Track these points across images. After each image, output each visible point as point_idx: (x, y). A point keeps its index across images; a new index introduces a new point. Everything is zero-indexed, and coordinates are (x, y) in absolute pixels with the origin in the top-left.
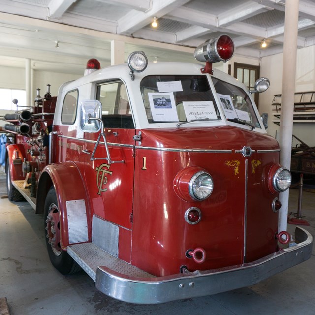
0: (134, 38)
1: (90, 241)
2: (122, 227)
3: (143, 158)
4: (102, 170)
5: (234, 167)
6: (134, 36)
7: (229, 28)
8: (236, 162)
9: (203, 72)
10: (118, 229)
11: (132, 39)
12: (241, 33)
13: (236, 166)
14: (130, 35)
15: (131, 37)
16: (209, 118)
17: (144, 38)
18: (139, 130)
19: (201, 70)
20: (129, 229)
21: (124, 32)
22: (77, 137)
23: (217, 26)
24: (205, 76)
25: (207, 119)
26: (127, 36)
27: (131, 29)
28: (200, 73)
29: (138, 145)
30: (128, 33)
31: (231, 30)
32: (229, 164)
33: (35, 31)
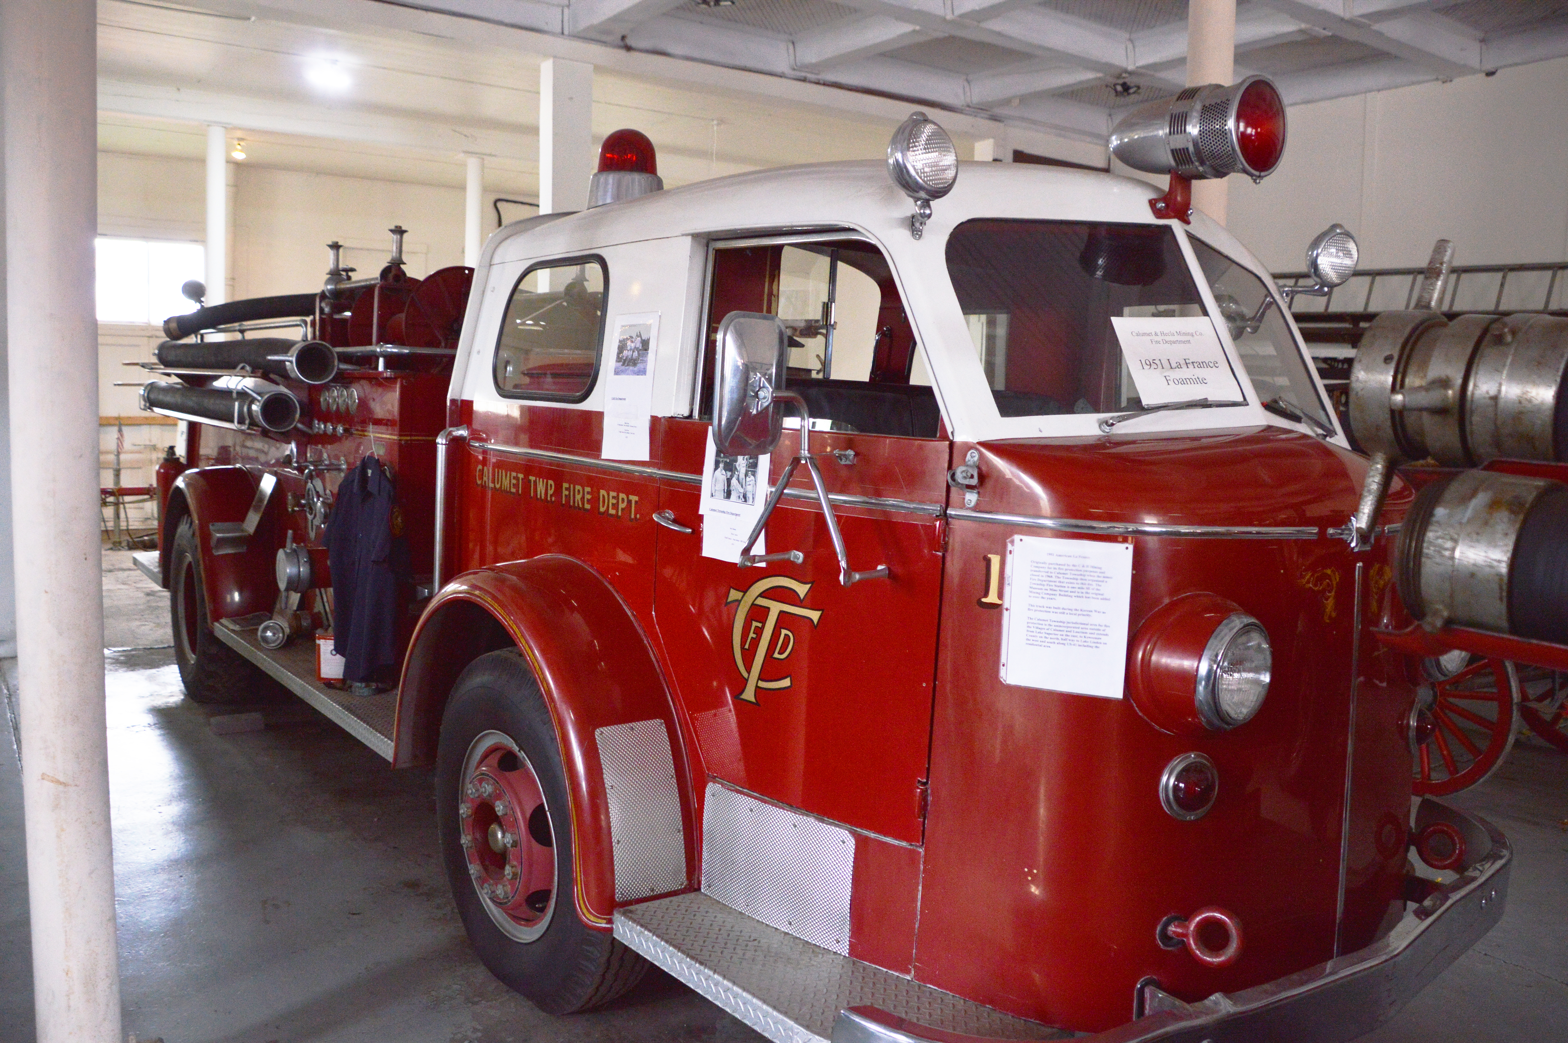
0: (629, 48)
1: (693, 886)
2: (872, 835)
3: (988, 562)
4: (762, 602)
5: (1324, 591)
6: (630, 42)
7: (995, 25)
8: (1329, 571)
9: (1158, 214)
10: (851, 843)
11: (622, 53)
12: (1040, 47)
13: (1329, 587)
14: (616, 38)
15: (619, 47)
16: (1211, 398)
17: (670, 49)
18: (968, 447)
19: (1152, 203)
20: (904, 844)
21: (591, 28)
22: (604, 456)
23: (949, 17)
24: (1168, 228)
25: (1204, 404)
26: (603, 43)
27: (617, 19)
28: (1147, 217)
29: (963, 506)
30: (608, 32)
31: (999, 34)
32: (1307, 580)
33: (249, 19)
